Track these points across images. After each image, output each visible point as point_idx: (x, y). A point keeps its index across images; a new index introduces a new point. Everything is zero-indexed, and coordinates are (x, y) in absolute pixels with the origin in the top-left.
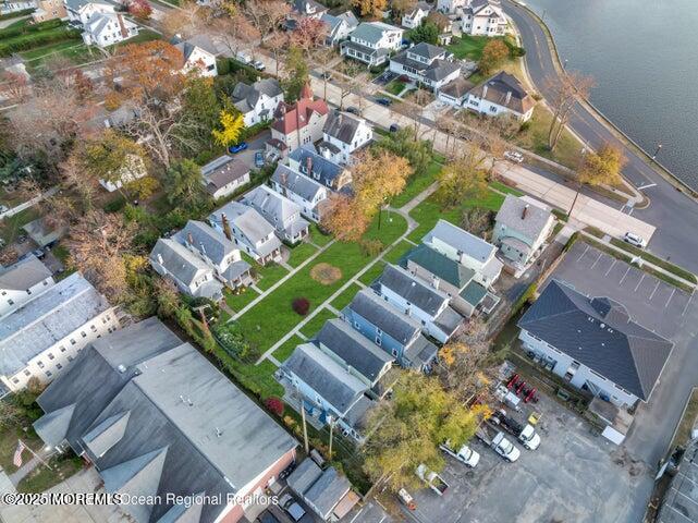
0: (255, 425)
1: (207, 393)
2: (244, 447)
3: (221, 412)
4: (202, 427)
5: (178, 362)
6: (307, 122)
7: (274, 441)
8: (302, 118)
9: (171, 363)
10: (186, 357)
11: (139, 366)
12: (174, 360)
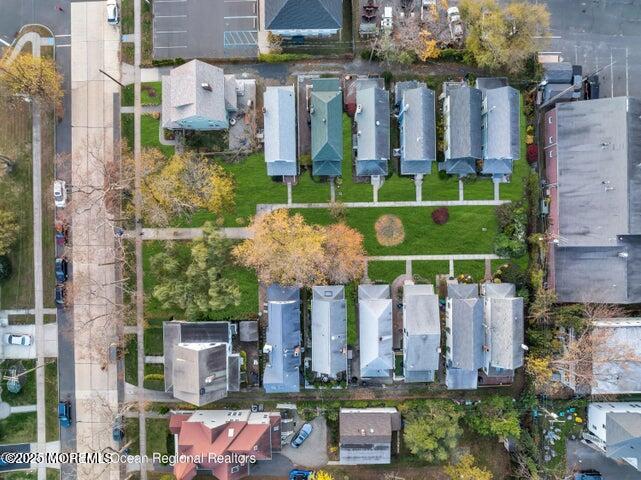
0: (572, 136)
1: (584, 186)
2: (595, 125)
3: (588, 163)
4: (611, 159)
5: (582, 230)
6: (228, 425)
7: (572, 116)
8: (231, 433)
9: (588, 232)
10: (572, 231)
11: (615, 244)
12: (584, 234)
